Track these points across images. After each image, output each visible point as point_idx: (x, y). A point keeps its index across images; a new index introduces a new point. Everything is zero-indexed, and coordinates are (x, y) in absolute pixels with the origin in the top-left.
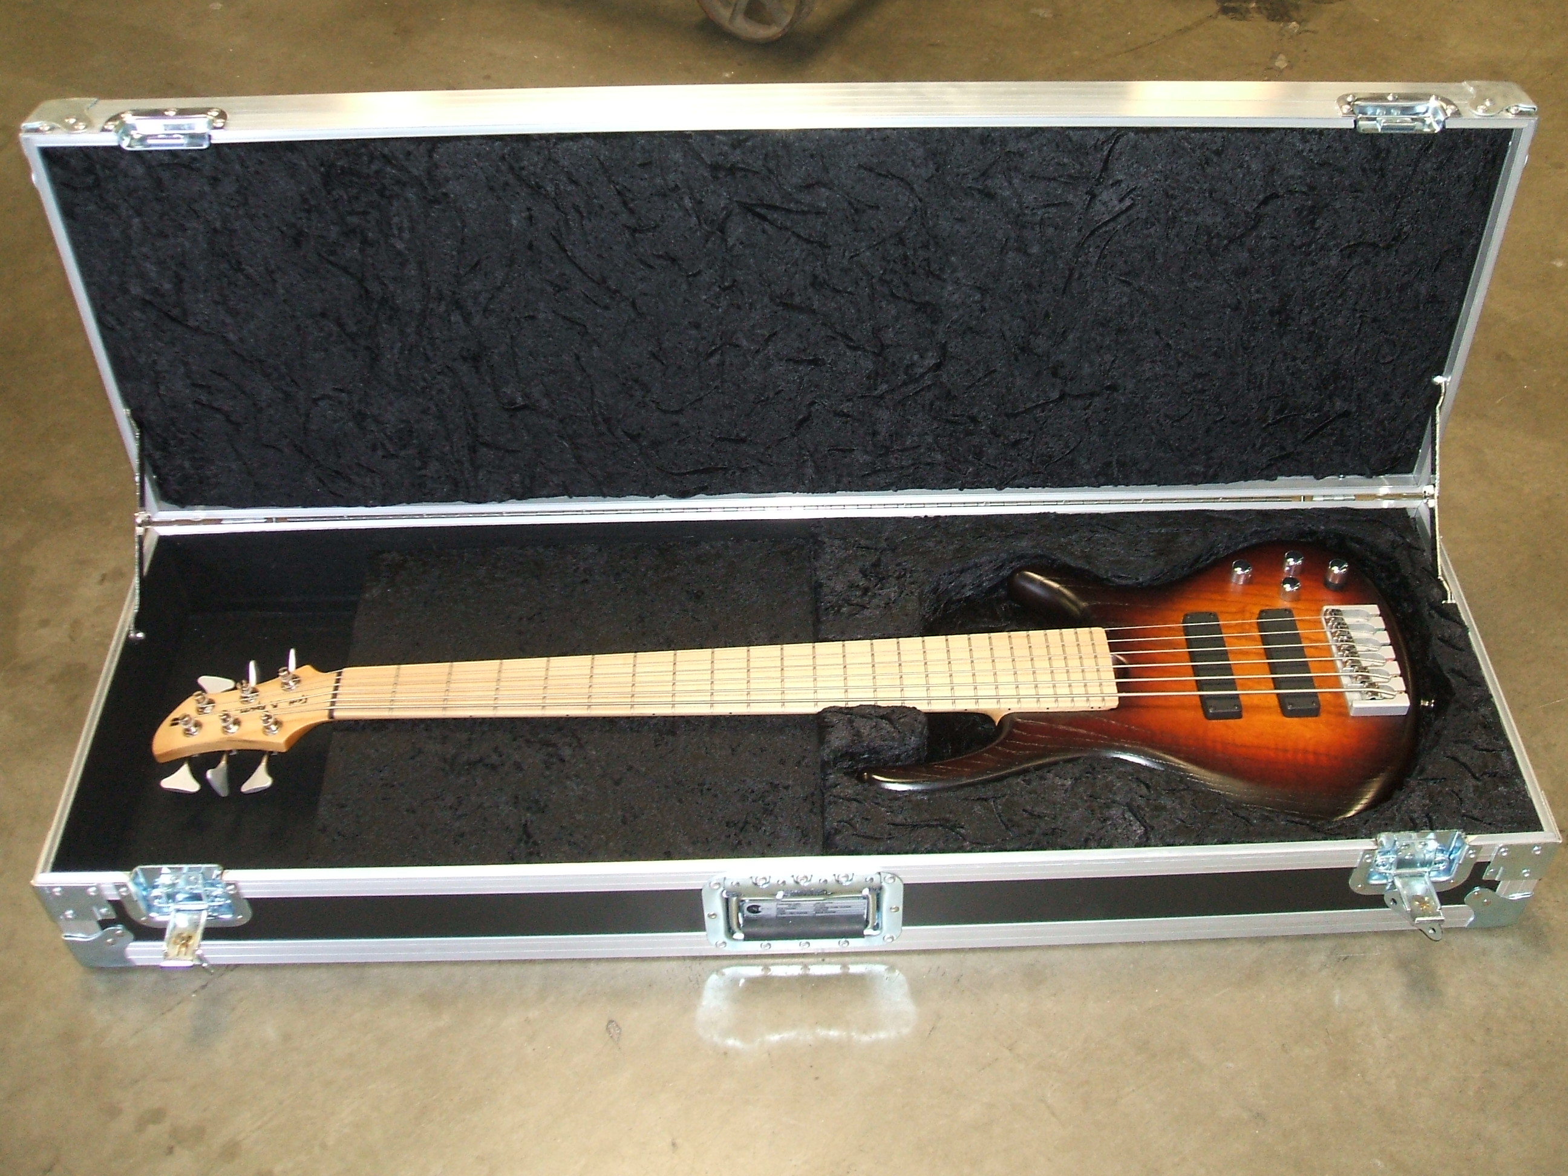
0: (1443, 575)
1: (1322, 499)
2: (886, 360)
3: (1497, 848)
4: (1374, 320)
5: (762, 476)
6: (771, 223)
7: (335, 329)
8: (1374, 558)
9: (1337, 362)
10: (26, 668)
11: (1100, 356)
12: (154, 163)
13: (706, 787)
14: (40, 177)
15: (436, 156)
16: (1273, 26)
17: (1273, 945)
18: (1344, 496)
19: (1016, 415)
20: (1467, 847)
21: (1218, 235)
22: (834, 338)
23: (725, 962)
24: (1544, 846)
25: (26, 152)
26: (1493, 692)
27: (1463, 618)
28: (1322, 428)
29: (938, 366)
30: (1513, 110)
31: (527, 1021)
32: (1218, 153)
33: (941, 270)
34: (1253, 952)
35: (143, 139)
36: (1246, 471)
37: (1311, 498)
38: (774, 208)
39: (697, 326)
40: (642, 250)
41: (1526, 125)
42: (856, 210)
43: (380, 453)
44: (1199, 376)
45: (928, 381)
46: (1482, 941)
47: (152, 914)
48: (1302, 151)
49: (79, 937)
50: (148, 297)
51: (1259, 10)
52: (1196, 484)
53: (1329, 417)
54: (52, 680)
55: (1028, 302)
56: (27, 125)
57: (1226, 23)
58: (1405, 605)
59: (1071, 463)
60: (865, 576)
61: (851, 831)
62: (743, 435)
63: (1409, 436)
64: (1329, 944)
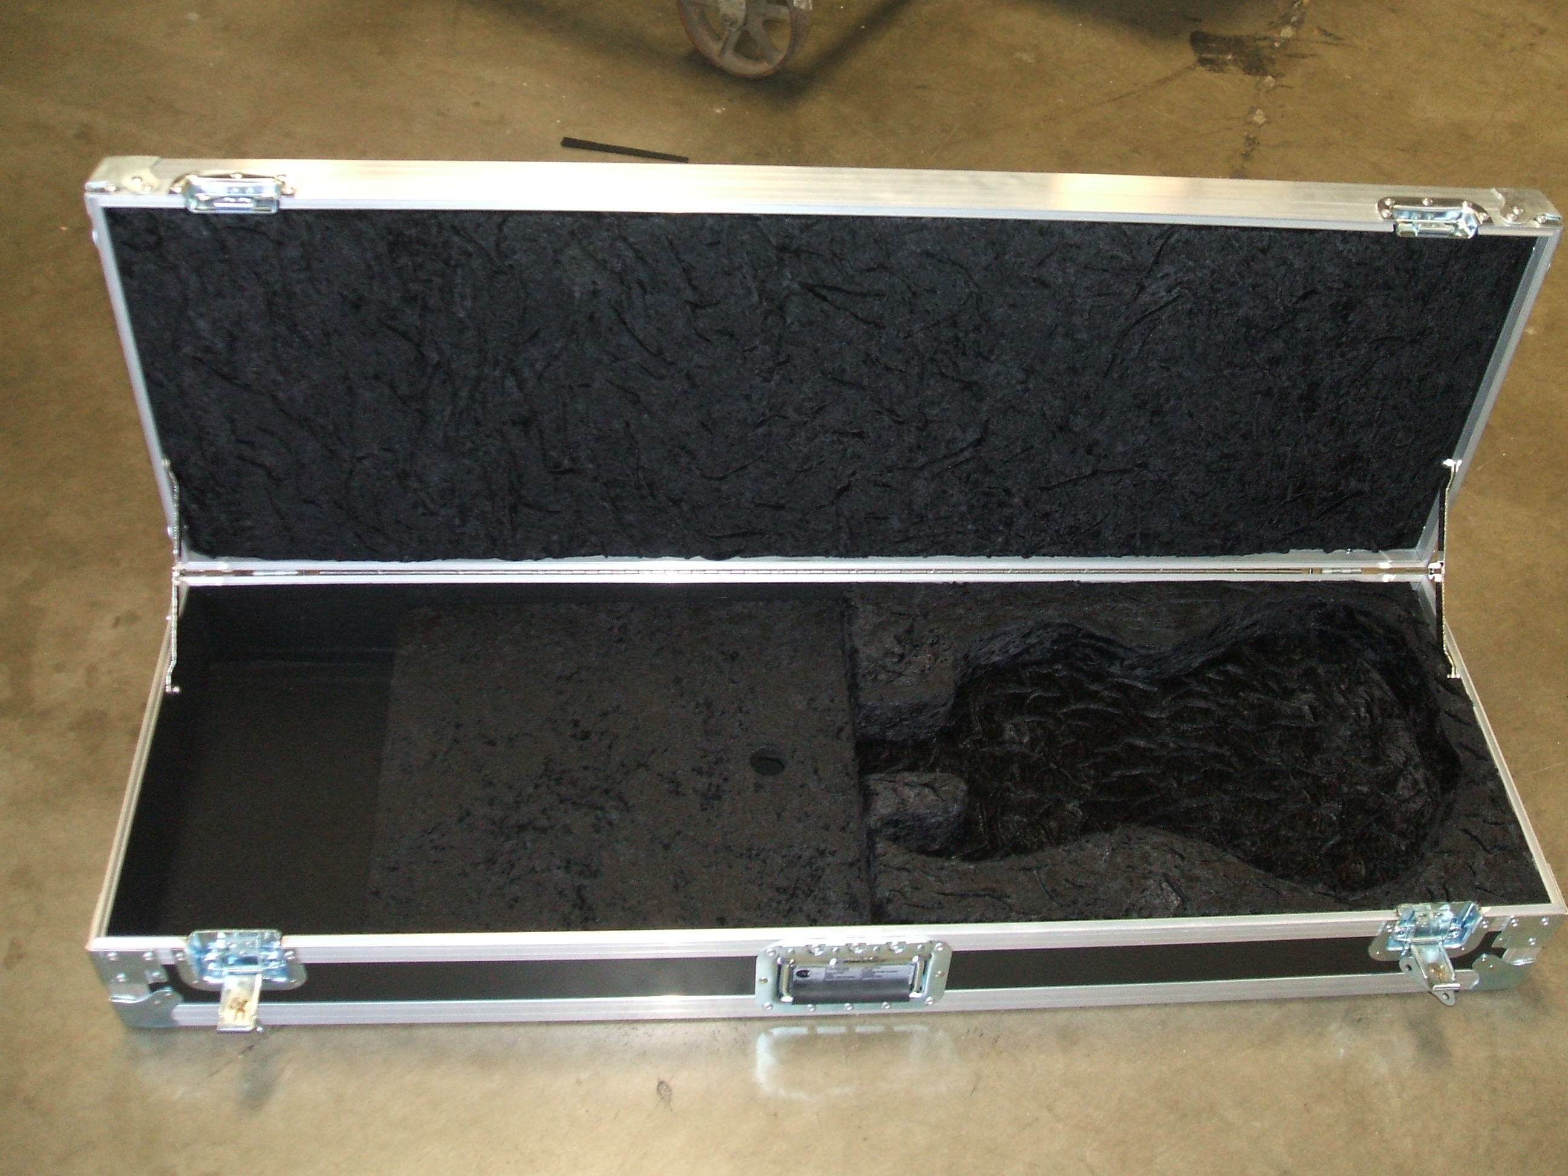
0: (1448, 651)
1: (1331, 571)
2: (929, 435)
3: (1508, 919)
4: (1395, 407)
5: (797, 540)
6: (831, 303)
7: (387, 391)
8: (1381, 631)
9: (1356, 446)
10: (44, 715)
11: (1133, 435)
12: (219, 227)
13: (754, 852)
14: (101, 235)
15: (506, 230)
16: (1248, 78)
17: (1291, 1006)
18: (1352, 569)
19: (1048, 489)
20: (1481, 918)
21: (1256, 327)
22: (880, 413)
23: (772, 1023)
24: (1552, 918)
25: (90, 210)
26: (1498, 766)
27: (1468, 692)
28: (1337, 505)
29: (979, 442)
30: (1540, 220)
31: (579, 1082)
32: (1264, 251)
33: (991, 351)
34: (1272, 1014)
35: (209, 202)
36: (1261, 545)
37: (1320, 571)
38: (834, 289)
39: (748, 398)
40: (701, 325)
41: (1552, 234)
42: (914, 294)
43: (420, 510)
44: (1226, 456)
45: (967, 454)
46: (1485, 1002)
47: (206, 978)
48: (1342, 251)
49: (127, 999)
50: (199, 355)
51: (1235, 62)
52: (1213, 555)
53: (1343, 495)
54: (72, 727)
55: (1071, 384)
56: (92, 184)
57: (1204, 74)
58: (1411, 678)
59: (1096, 535)
60: (900, 642)
61: (903, 901)
62: (783, 501)
63: (1415, 515)
64: (1343, 1006)
